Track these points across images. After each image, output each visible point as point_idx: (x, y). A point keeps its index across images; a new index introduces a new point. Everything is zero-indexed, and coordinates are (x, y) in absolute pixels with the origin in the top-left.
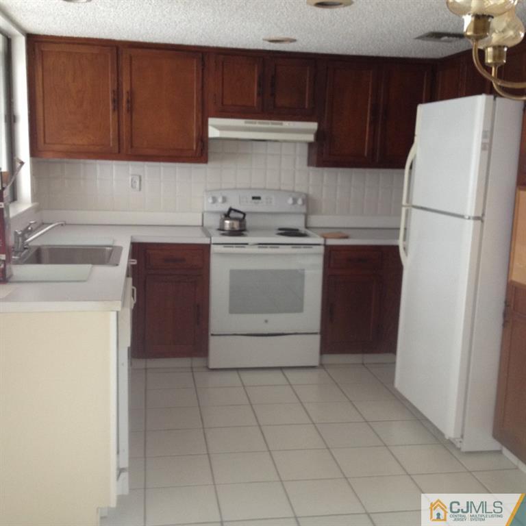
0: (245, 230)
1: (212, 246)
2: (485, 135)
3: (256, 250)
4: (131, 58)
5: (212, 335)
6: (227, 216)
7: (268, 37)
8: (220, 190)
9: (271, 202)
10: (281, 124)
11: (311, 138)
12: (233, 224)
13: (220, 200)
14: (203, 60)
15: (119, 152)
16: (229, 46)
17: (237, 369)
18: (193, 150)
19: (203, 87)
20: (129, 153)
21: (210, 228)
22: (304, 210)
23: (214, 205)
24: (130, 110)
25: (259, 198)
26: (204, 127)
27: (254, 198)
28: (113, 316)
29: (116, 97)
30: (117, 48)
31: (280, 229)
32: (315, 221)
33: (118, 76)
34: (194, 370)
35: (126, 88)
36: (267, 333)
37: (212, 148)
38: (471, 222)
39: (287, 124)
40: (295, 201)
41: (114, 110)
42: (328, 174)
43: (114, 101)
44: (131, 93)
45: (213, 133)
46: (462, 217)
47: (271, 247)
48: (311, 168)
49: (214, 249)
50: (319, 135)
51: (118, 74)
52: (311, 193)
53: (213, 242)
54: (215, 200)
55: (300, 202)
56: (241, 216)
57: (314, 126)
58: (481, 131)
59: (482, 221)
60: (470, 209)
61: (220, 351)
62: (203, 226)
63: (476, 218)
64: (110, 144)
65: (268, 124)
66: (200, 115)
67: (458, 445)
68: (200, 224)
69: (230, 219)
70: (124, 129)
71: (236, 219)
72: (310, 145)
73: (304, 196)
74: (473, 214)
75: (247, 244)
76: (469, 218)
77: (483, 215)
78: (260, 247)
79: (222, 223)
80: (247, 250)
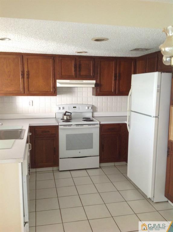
0: (71, 119)
1: (59, 126)
2: (158, 87)
3: (75, 127)
4: (27, 59)
5: (60, 158)
6: (65, 114)
7: (77, 51)
8: (62, 105)
9: (80, 109)
10: (83, 81)
11: (94, 86)
12: (67, 117)
13: (62, 108)
14: (54, 59)
15: (24, 93)
16: (63, 54)
17: (70, 170)
18: (51, 91)
19: (54, 69)
20: (28, 93)
21: (58, 118)
22: (92, 111)
23: (60, 110)
24: (28, 78)
25: (76, 107)
26: (55, 83)
27: (74, 107)
28: (20, 164)
29: (22, 73)
30: (22, 56)
31: (83, 118)
32: (96, 114)
33: (23, 66)
34: (54, 171)
35: (26, 70)
36: (80, 156)
37: (58, 90)
38: (154, 118)
39: (85, 81)
40: (88, 108)
41: (22, 78)
42: (100, 98)
43: (22, 75)
44: (28, 72)
45: (58, 85)
46: (151, 116)
47: (80, 126)
48: (94, 96)
49: (60, 127)
50: (96, 85)
51: (23, 65)
52: (94, 104)
53: (59, 125)
54: (60, 108)
55: (90, 108)
56: (70, 114)
57: (94, 82)
58: (157, 85)
59: (158, 118)
60: (153, 114)
61: (63, 164)
62: (56, 118)
63: (156, 117)
64: (20, 91)
65: (78, 81)
66: (53, 79)
67: (152, 200)
68: (55, 117)
69: (66, 115)
70: (26, 85)
71: (68, 115)
72: (93, 88)
73: (92, 106)
74: (155, 116)
75: (72, 125)
76: (153, 117)
77: (158, 115)
78: (76, 126)
79: (63, 117)
80: (72, 127)
